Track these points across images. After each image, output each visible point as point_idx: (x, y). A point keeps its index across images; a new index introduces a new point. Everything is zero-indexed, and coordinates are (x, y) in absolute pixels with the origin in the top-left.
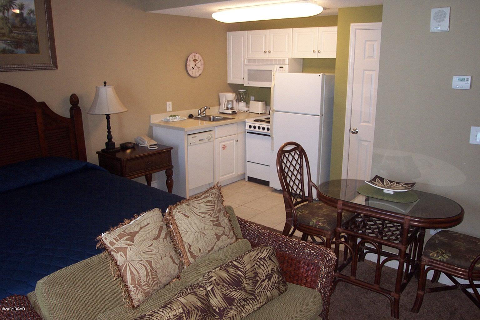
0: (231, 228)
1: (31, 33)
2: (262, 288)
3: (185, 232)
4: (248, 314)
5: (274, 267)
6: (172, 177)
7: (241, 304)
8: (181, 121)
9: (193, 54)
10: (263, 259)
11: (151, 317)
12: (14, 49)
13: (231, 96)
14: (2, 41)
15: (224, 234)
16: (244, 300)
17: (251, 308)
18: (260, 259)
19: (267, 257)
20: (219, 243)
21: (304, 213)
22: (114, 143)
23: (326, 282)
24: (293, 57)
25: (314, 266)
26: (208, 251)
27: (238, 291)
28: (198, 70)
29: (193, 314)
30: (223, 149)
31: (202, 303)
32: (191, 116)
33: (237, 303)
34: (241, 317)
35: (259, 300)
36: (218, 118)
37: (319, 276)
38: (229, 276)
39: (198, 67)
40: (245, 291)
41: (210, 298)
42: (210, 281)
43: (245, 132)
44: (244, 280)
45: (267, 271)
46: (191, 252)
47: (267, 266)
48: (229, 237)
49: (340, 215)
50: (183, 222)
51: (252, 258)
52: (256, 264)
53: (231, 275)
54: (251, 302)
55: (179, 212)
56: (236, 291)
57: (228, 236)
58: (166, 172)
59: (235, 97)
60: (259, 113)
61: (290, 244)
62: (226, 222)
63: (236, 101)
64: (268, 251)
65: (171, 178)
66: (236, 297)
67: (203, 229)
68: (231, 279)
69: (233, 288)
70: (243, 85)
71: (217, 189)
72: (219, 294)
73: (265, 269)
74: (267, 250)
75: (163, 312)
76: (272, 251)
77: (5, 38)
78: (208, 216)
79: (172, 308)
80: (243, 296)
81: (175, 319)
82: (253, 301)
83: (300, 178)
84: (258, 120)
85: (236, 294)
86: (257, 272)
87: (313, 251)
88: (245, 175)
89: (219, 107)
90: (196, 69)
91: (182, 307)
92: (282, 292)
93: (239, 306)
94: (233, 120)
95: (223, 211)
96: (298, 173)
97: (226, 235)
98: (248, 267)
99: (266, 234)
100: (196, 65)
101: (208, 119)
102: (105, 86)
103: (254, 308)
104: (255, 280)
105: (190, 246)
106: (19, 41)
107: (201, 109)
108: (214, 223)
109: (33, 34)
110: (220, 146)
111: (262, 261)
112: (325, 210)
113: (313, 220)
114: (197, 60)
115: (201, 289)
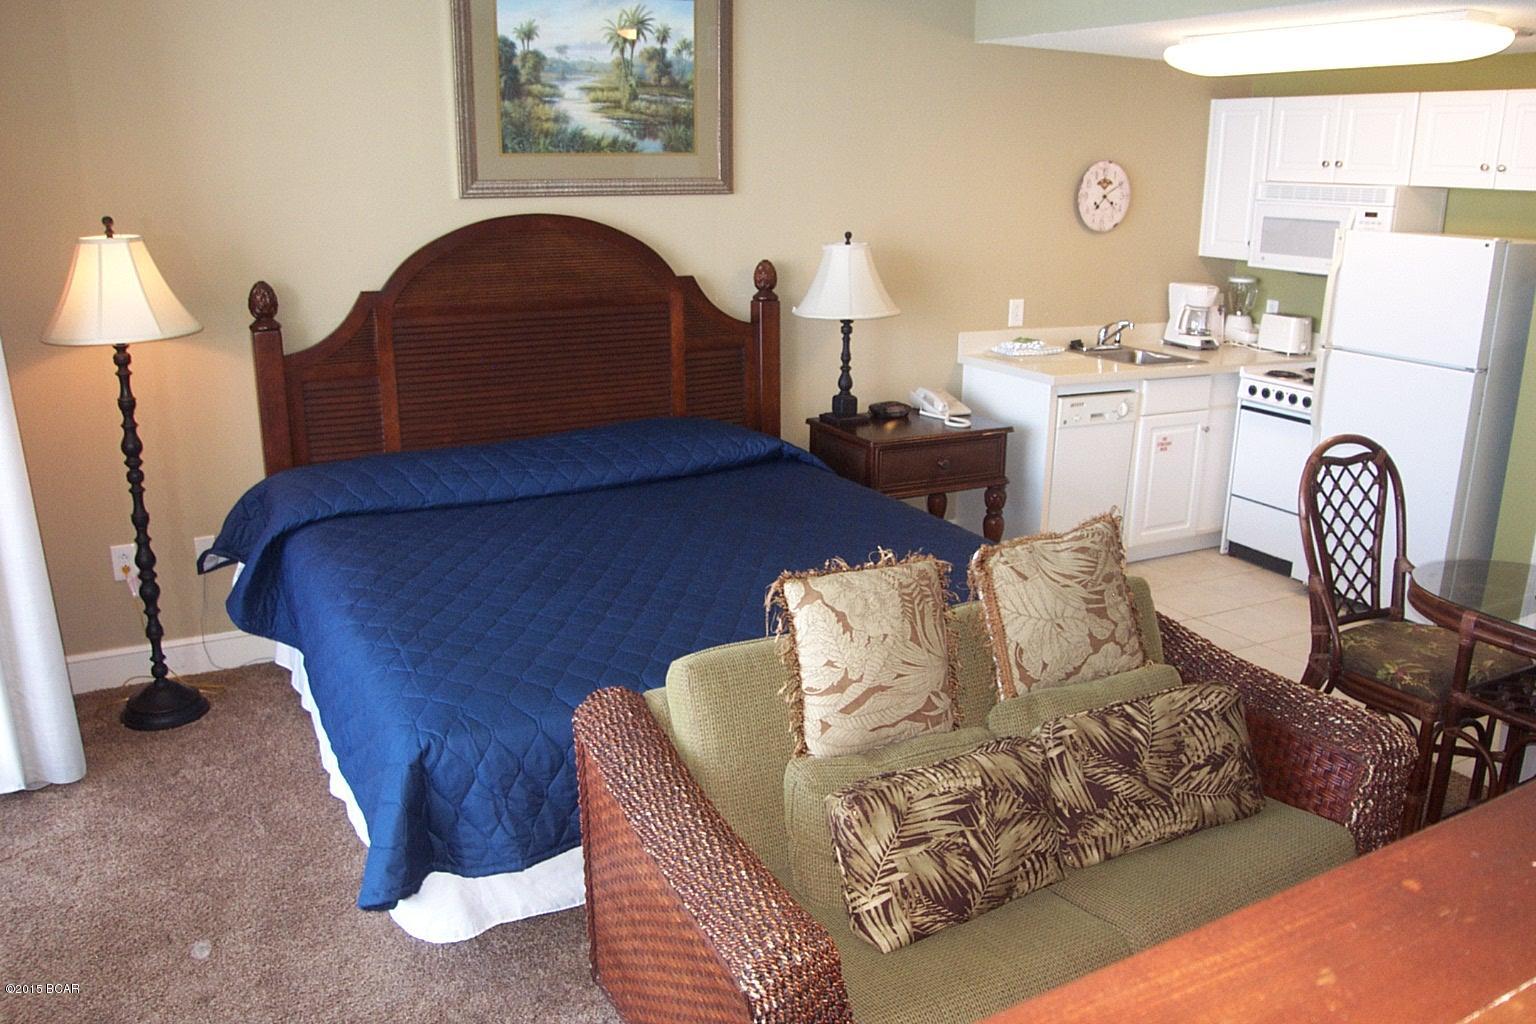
0: (1133, 630)
1: (679, 100)
2: (1191, 787)
3: (1013, 613)
4: (1143, 841)
5: (1231, 742)
6: (1003, 510)
7: (1130, 810)
8: (1044, 355)
9: (1101, 164)
10: (1205, 713)
11: (906, 778)
12: (635, 140)
13: (1203, 295)
14: (613, 119)
15: (1112, 638)
16: (1138, 803)
17: (1154, 829)
18: (1198, 712)
19: (1217, 712)
20: (1097, 661)
21: (1365, 643)
22: (854, 400)
23: (1374, 810)
24: (1412, 184)
25: (1349, 762)
26: (1066, 674)
27: (1126, 775)
28: (1109, 212)
29: (1005, 798)
30: (1162, 449)
31: (1031, 780)
32: (1076, 346)
33: (1118, 805)
34: (1125, 844)
35: (1179, 816)
36: (1158, 356)
37: (1358, 791)
38: (1109, 736)
39: (1112, 203)
40: (1145, 781)
41: (1051, 777)
42: (1057, 735)
43: (1237, 404)
44: (1146, 754)
45: (1212, 747)
46: (1022, 666)
47: (1214, 733)
48: (1124, 649)
49: (1466, 655)
50: (1010, 587)
51: (1176, 707)
52: (1186, 723)
53: (1114, 733)
54: (1157, 814)
55: (1006, 563)
56: (1120, 774)
57: (1122, 647)
58: (987, 495)
59: (1217, 298)
60: (1285, 354)
61: (1289, 697)
62: (1123, 611)
63: (1220, 310)
64: (1221, 696)
65: (999, 515)
66: (1119, 790)
67: (1059, 614)
68: (1112, 744)
69: (1114, 767)
70: (1245, 262)
71: (1109, 523)
72: (1076, 773)
73: (1207, 740)
74: (1220, 693)
75: (935, 775)
76: (1234, 700)
77: (620, 113)
78: (1076, 585)
79: (957, 771)
80: (1137, 792)
81: (962, 796)
82: (1163, 812)
83: (1371, 544)
84: (1280, 372)
85: (1118, 782)
86: (1183, 742)
87: (1349, 722)
88: (1221, 536)
89: (1162, 324)
90: (1106, 209)
91: (981, 776)
92: (1247, 811)
93: (1123, 816)
94: (1205, 365)
95: (1119, 583)
96: (1367, 531)
97: (1117, 643)
98: (1161, 725)
99: (1230, 664)
100: (1105, 197)
101: (1127, 357)
102: (848, 243)
103: (1162, 831)
104: (1174, 762)
105: (1021, 650)
106: (651, 119)
107: (1107, 328)
108: (1091, 606)
109: (684, 103)
110: (1154, 438)
111: (1202, 719)
112: (1435, 645)
113: (1388, 666)
114: (1111, 183)
115: (1032, 748)
